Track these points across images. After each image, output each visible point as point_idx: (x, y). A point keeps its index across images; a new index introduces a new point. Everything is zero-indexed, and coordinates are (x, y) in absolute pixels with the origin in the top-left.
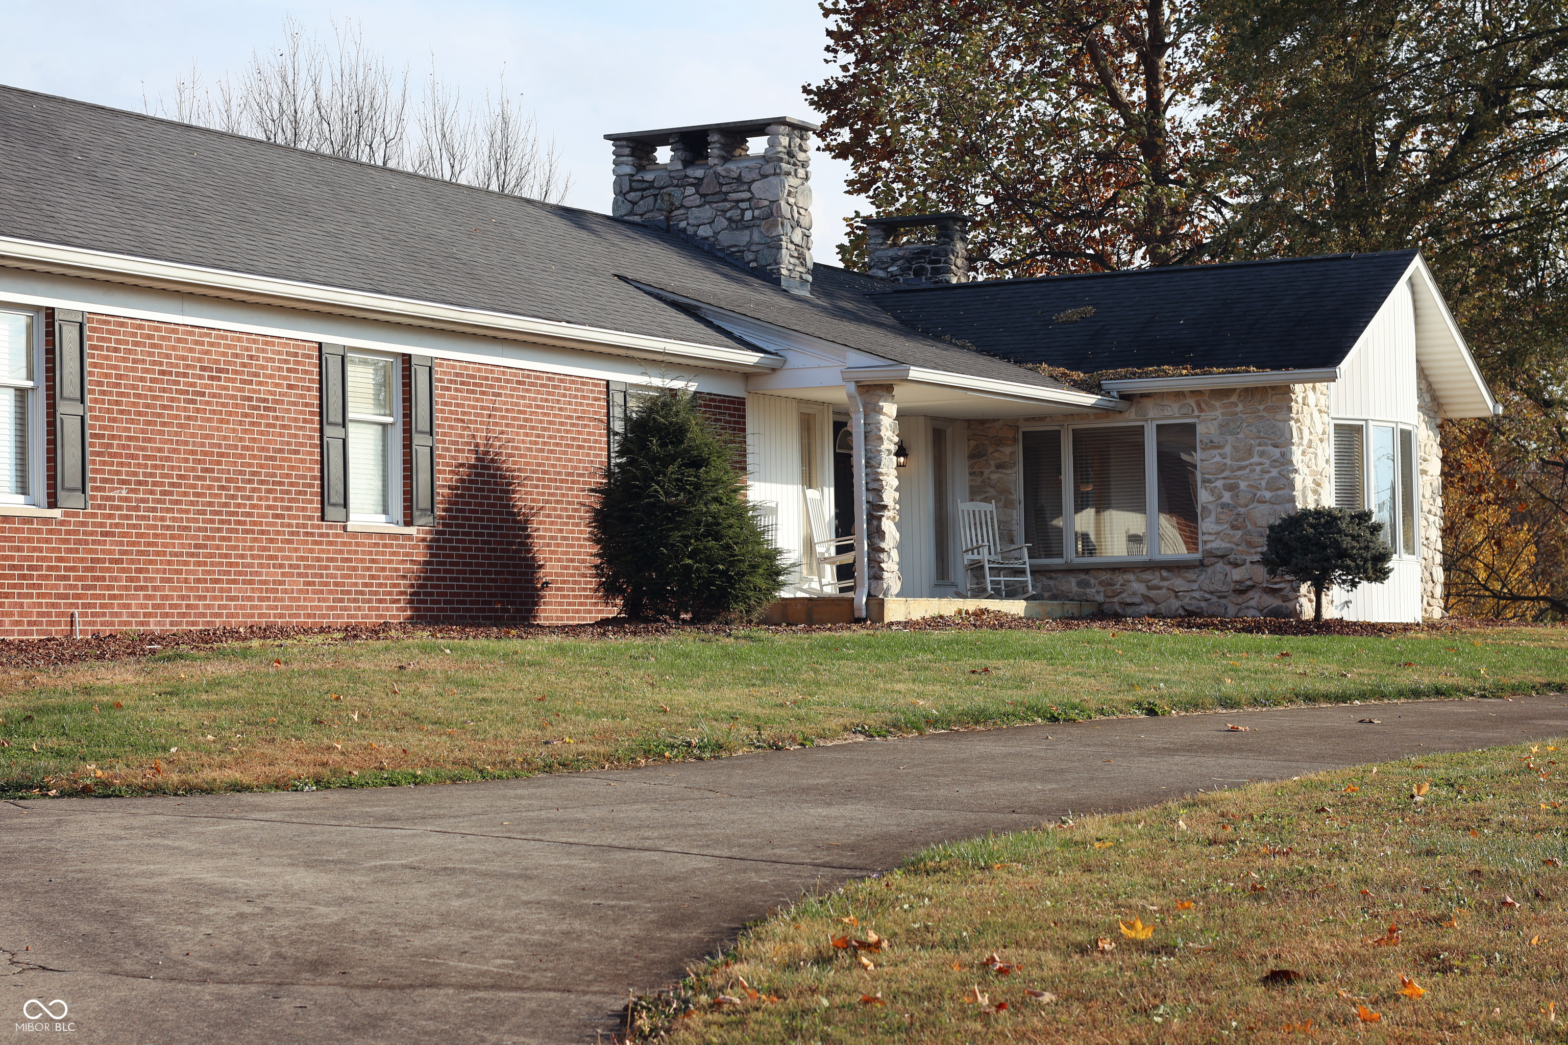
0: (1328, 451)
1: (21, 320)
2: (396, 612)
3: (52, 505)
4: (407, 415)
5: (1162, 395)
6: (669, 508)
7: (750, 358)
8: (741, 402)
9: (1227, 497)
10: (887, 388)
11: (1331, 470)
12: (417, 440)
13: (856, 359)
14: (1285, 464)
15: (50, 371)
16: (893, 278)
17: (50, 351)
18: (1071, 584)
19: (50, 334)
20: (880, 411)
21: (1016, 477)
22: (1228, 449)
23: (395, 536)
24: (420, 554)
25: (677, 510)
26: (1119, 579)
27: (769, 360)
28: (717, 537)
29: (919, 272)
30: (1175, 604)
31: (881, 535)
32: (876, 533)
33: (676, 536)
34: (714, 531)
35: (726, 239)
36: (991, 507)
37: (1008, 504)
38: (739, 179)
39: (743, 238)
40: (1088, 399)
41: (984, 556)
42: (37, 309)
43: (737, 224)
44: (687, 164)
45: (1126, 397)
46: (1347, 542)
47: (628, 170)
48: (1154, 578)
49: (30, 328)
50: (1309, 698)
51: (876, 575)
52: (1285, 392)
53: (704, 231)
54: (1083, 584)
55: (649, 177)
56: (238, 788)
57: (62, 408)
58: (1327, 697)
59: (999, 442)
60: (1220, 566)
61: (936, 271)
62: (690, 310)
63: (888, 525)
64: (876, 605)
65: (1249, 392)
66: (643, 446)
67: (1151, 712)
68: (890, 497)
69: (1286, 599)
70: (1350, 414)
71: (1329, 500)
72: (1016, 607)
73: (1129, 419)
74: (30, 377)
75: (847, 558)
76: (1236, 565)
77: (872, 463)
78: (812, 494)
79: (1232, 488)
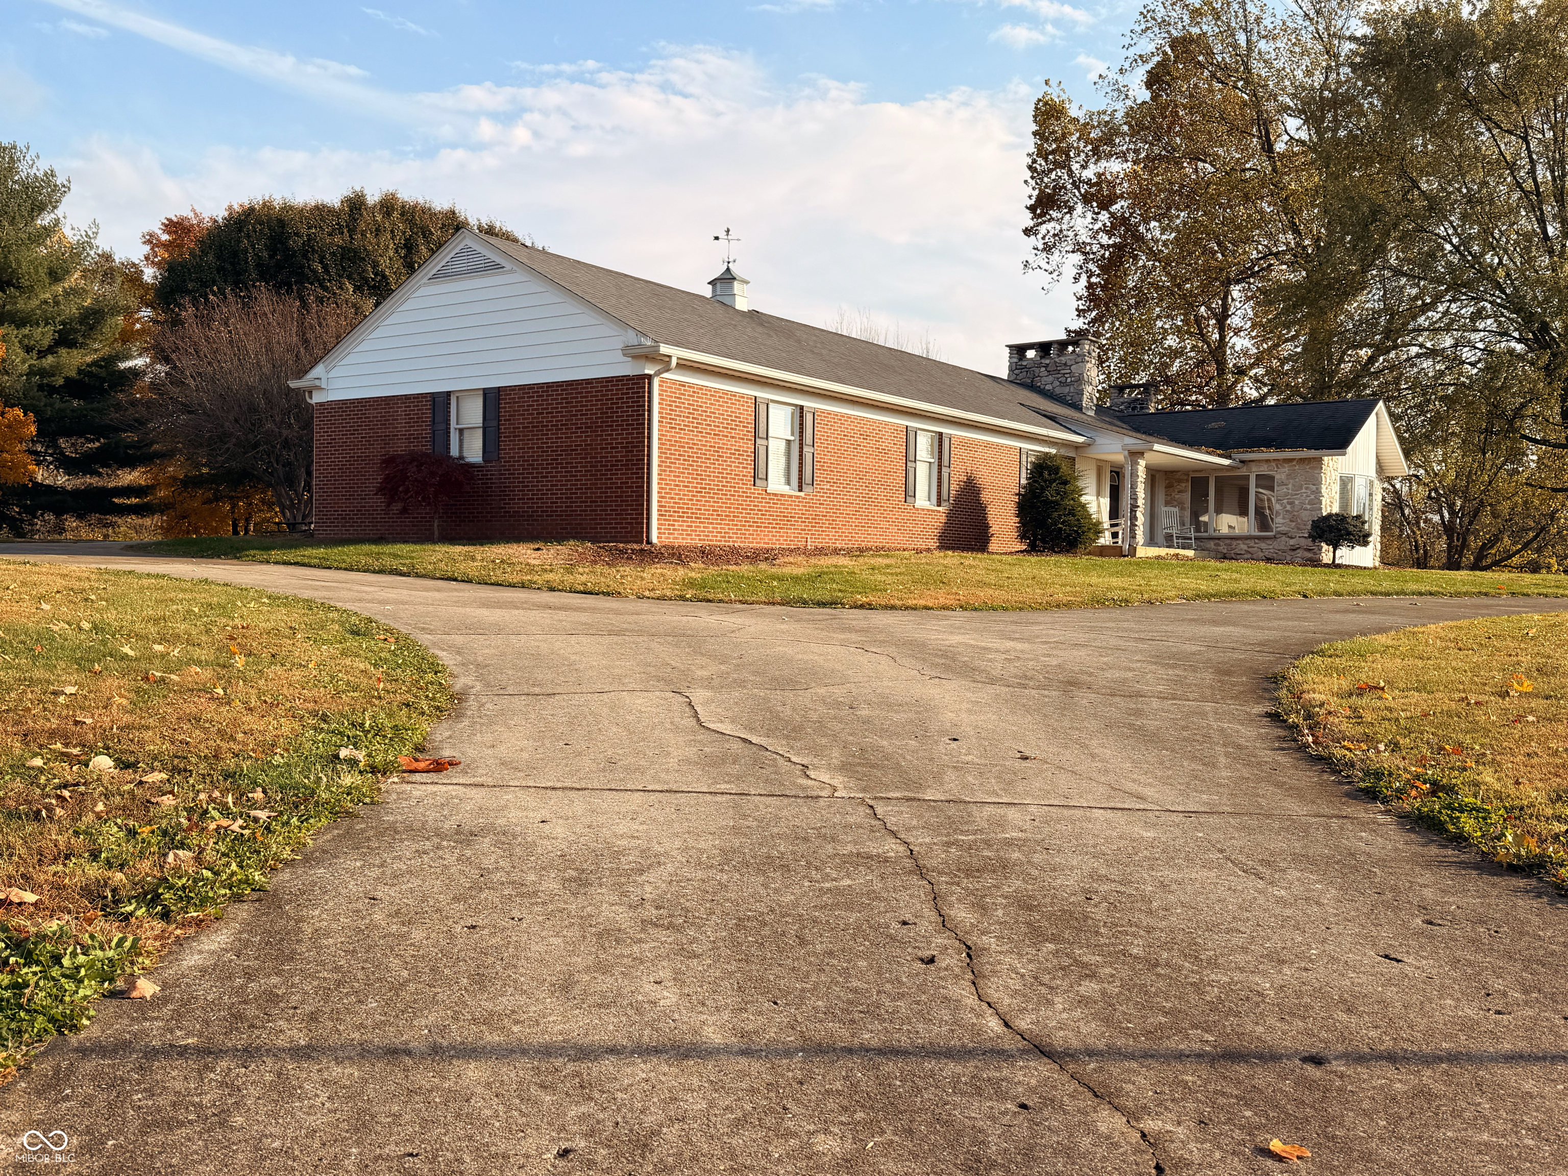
0: (1336, 488)
1: (789, 409)
2: (933, 544)
3: (800, 490)
4: (940, 459)
5: (1259, 461)
6: (1052, 502)
7: (1080, 439)
8: (1074, 459)
9: (1288, 507)
10: (1141, 454)
11: (1337, 497)
12: (944, 469)
13: (1129, 440)
14: (1318, 493)
15: (801, 433)
16: (1122, 411)
17: (801, 424)
18: (1211, 544)
19: (801, 417)
20: (1138, 464)
21: (1187, 497)
22: (1290, 486)
23: (933, 511)
24: (943, 519)
25: (1056, 503)
26: (1234, 543)
27: (1089, 441)
28: (1074, 516)
29: (1134, 409)
30: (1261, 554)
31: (1136, 519)
32: (1134, 518)
33: (1056, 514)
34: (1072, 513)
35: (1058, 390)
36: (1176, 510)
37: (1182, 509)
38: (1065, 364)
39: (1066, 390)
40: (1226, 462)
41: (1174, 532)
42: (796, 406)
43: (1064, 384)
44: (1041, 357)
45: (1242, 462)
46: (1351, 529)
47: (1015, 360)
48: (1251, 543)
49: (793, 414)
50: (1372, 593)
51: (1133, 536)
52: (1320, 460)
53: (1048, 387)
54: (1217, 545)
55: (1024, 363)
56: (927, 608)
57: (805, 449)
58: (1381, 594)
59: (1180, 481)
60: (1284, 538)
61: (1142, 408)
62: (1052, 418)
63: (1139, 514)
64: (1132, 551)
65: (1302, 460)
66: (1041, 474)
67: (1305, 596)
68: (1141, 502)
69: (1315, 554)
70: (1347, 471)
71: (1336, 509)
72: (1190, 553)
73: (1243, 472)
74: (792, 434)
75: (1115, 529)
76: (1292, 538)
77: (1134, 487)
78: (1101, 500)
79: (1291, 503)
